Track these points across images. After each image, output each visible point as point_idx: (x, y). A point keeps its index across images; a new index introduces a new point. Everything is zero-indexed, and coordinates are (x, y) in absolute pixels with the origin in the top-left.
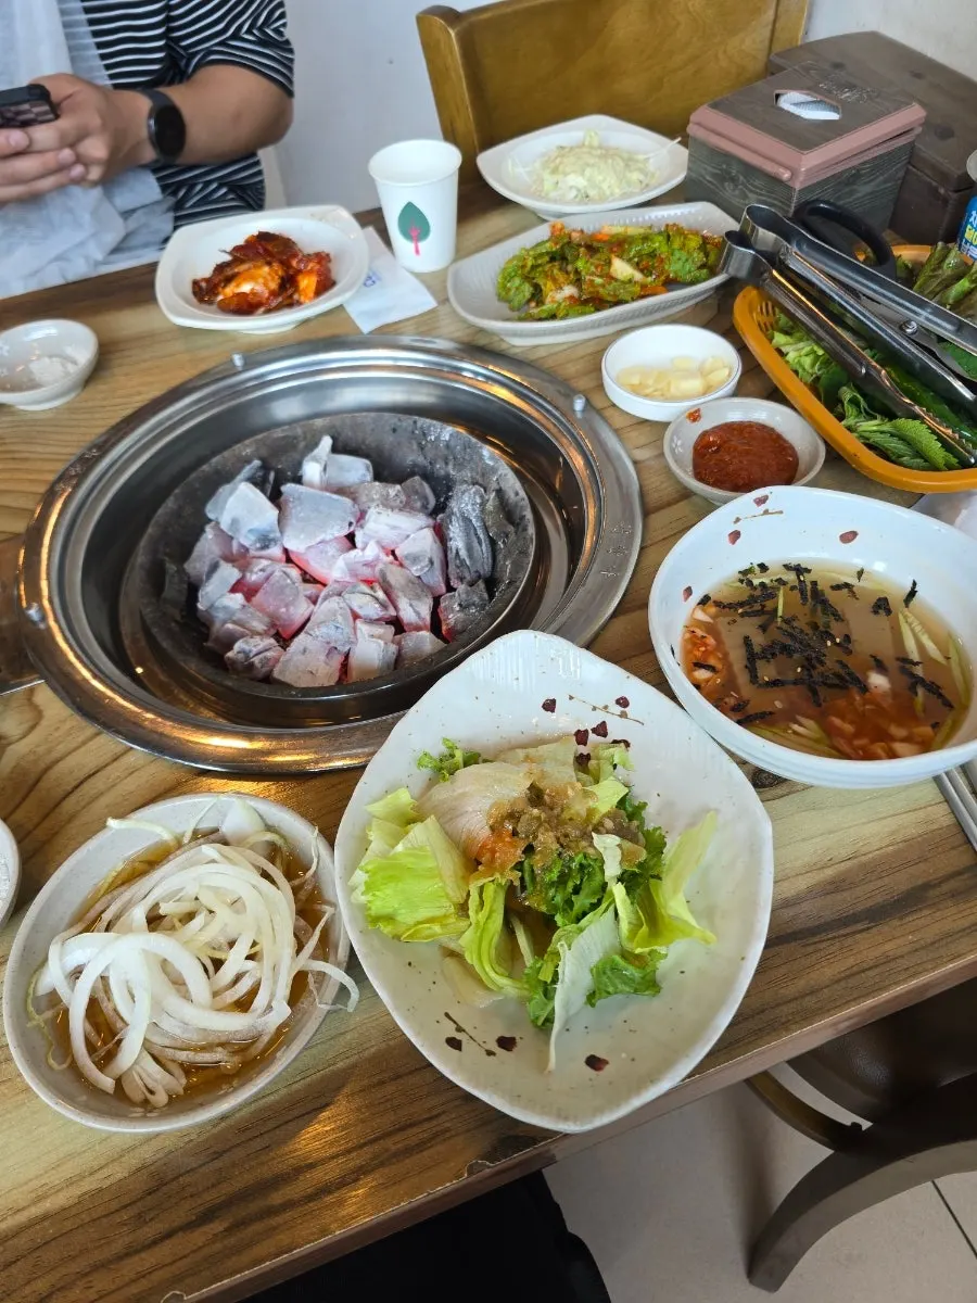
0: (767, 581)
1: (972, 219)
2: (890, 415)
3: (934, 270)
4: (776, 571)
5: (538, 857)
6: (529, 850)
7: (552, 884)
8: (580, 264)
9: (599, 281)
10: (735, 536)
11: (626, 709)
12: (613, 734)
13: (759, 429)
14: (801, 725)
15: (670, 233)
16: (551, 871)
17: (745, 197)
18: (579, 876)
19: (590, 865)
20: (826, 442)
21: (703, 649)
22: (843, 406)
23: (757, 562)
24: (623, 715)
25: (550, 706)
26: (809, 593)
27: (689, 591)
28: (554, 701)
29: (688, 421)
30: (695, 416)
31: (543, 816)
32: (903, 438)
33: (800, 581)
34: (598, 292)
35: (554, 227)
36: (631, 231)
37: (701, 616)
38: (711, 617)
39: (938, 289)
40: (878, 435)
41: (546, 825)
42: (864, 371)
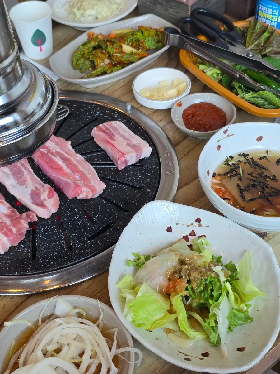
0: (234, 162)
1: (260, 8)
2: (254, 90)
3: (253, 30)
4: (237, 158)
5: (194, 283)
6: (189, 282)
7: (201, 292)
8: (109, 49)
9: (119, 55)
10: (219, 147)
11: (200, 223)
12: (198, 234)
13: (206, 105)
14: (267, 211)
15: (141, 29)
16: (200, 287)
17: (167, 10)
18: (211, 285)
19: (213, 281)
20: (235, 105)
21: (221, 193)
22: (236, 90)
23: (228, 155)
24: (200, 225)
25: (169, 230)
26: (252, 163)
27: (208, 172)
28: (171, 227)
29: (177, 107)
30: (180, 105)
31: (190, 267)
32: (263, 98)
33: (246, 159)
34: (121, 60)
35: (89, 34)
36: (125, 31)
37: (215, 181)
38: (220, 181)
39: (256, 38)
40: (253, 99)
41: (192, 270)
42: (238, 76)
